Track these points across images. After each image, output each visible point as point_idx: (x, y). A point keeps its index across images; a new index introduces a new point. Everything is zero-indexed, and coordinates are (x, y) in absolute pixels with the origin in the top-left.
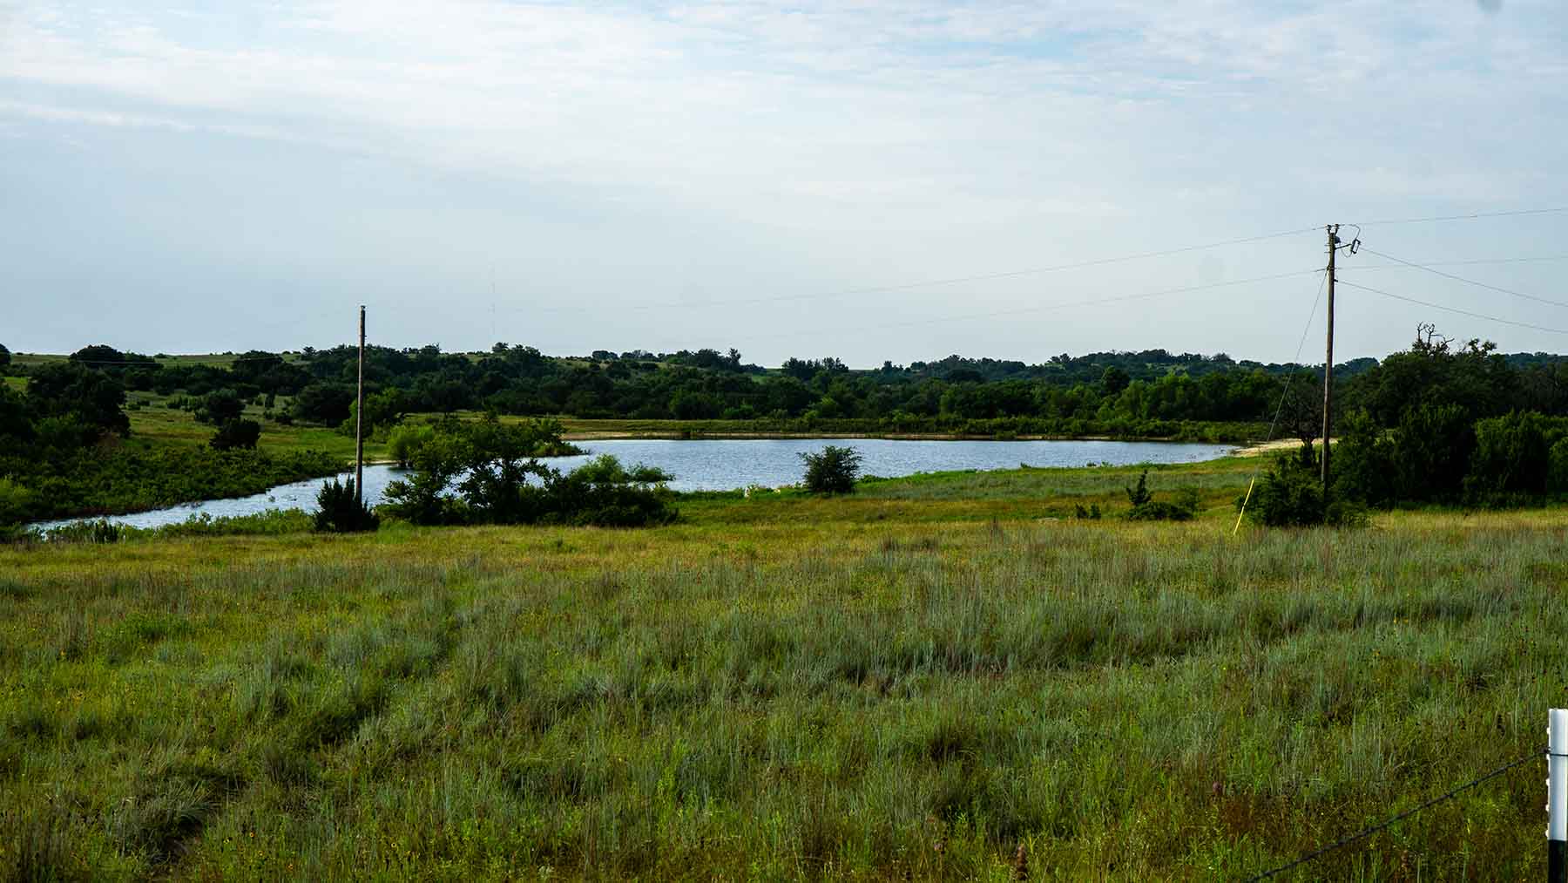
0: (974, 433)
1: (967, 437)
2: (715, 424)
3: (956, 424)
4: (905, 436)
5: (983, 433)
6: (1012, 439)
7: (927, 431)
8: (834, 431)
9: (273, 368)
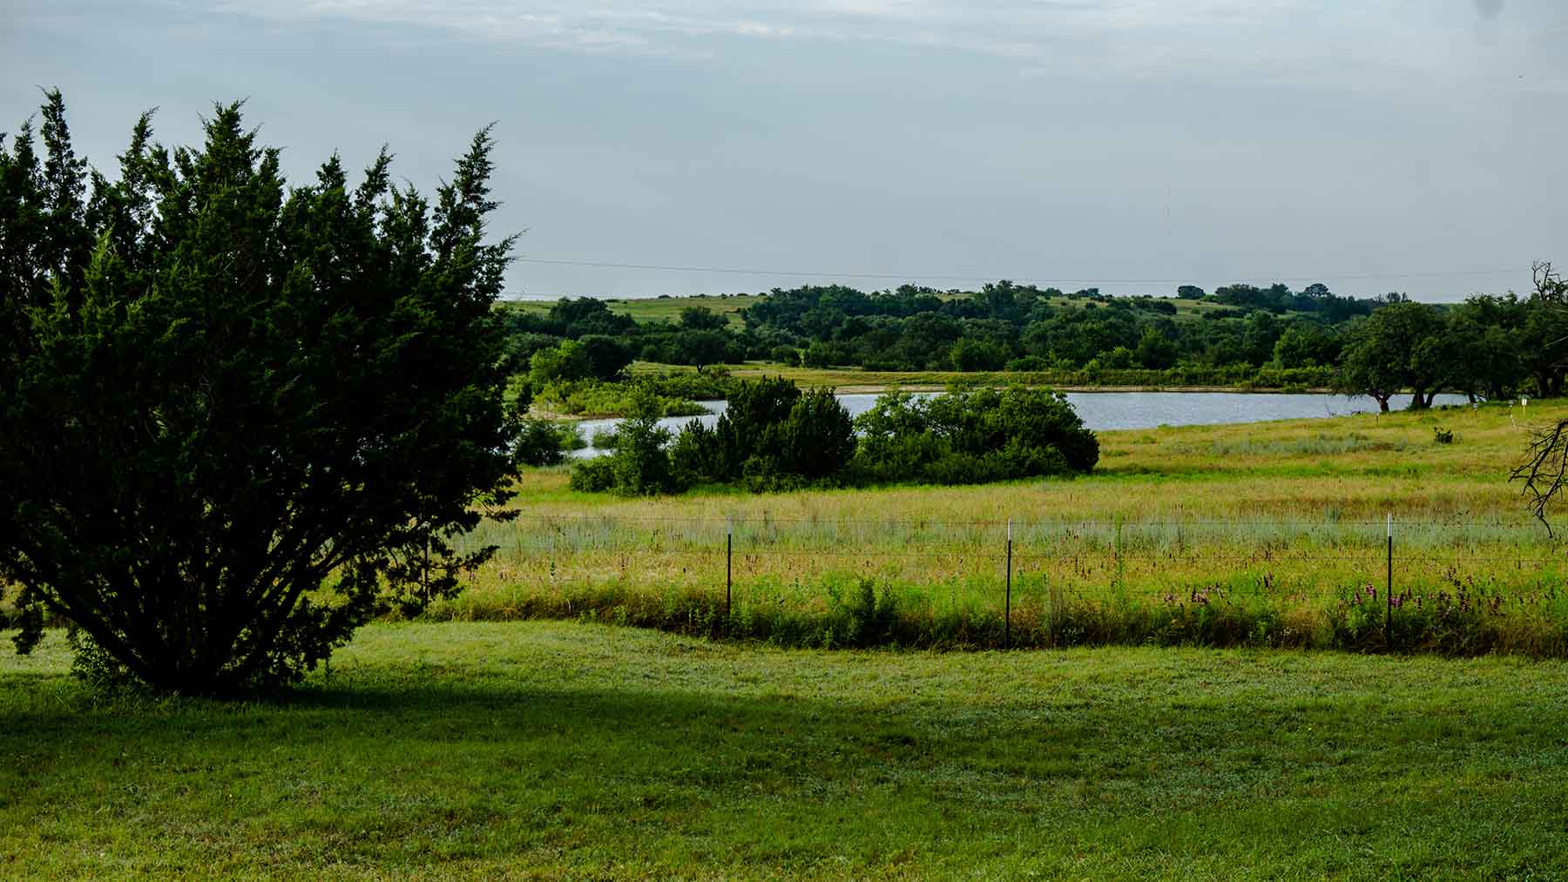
0: (1264, 385)
1: (1256, 390)
2: (991, 376)
3: (1247, 375)
4: (1189, 389)
5: (1273, 386)
6: (1302, 392)
7: (1215, 383)
8: (1116, 384)
9: (589, 315)
